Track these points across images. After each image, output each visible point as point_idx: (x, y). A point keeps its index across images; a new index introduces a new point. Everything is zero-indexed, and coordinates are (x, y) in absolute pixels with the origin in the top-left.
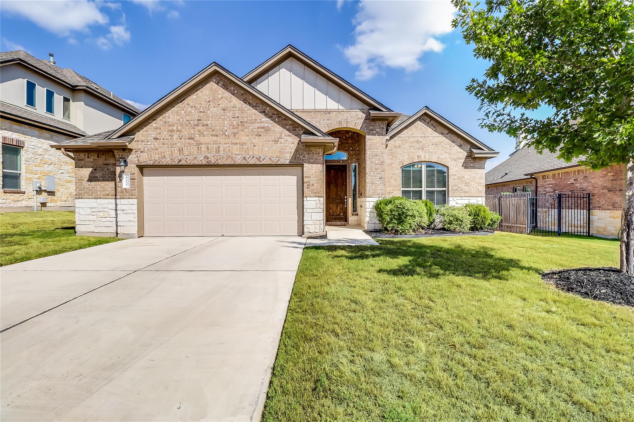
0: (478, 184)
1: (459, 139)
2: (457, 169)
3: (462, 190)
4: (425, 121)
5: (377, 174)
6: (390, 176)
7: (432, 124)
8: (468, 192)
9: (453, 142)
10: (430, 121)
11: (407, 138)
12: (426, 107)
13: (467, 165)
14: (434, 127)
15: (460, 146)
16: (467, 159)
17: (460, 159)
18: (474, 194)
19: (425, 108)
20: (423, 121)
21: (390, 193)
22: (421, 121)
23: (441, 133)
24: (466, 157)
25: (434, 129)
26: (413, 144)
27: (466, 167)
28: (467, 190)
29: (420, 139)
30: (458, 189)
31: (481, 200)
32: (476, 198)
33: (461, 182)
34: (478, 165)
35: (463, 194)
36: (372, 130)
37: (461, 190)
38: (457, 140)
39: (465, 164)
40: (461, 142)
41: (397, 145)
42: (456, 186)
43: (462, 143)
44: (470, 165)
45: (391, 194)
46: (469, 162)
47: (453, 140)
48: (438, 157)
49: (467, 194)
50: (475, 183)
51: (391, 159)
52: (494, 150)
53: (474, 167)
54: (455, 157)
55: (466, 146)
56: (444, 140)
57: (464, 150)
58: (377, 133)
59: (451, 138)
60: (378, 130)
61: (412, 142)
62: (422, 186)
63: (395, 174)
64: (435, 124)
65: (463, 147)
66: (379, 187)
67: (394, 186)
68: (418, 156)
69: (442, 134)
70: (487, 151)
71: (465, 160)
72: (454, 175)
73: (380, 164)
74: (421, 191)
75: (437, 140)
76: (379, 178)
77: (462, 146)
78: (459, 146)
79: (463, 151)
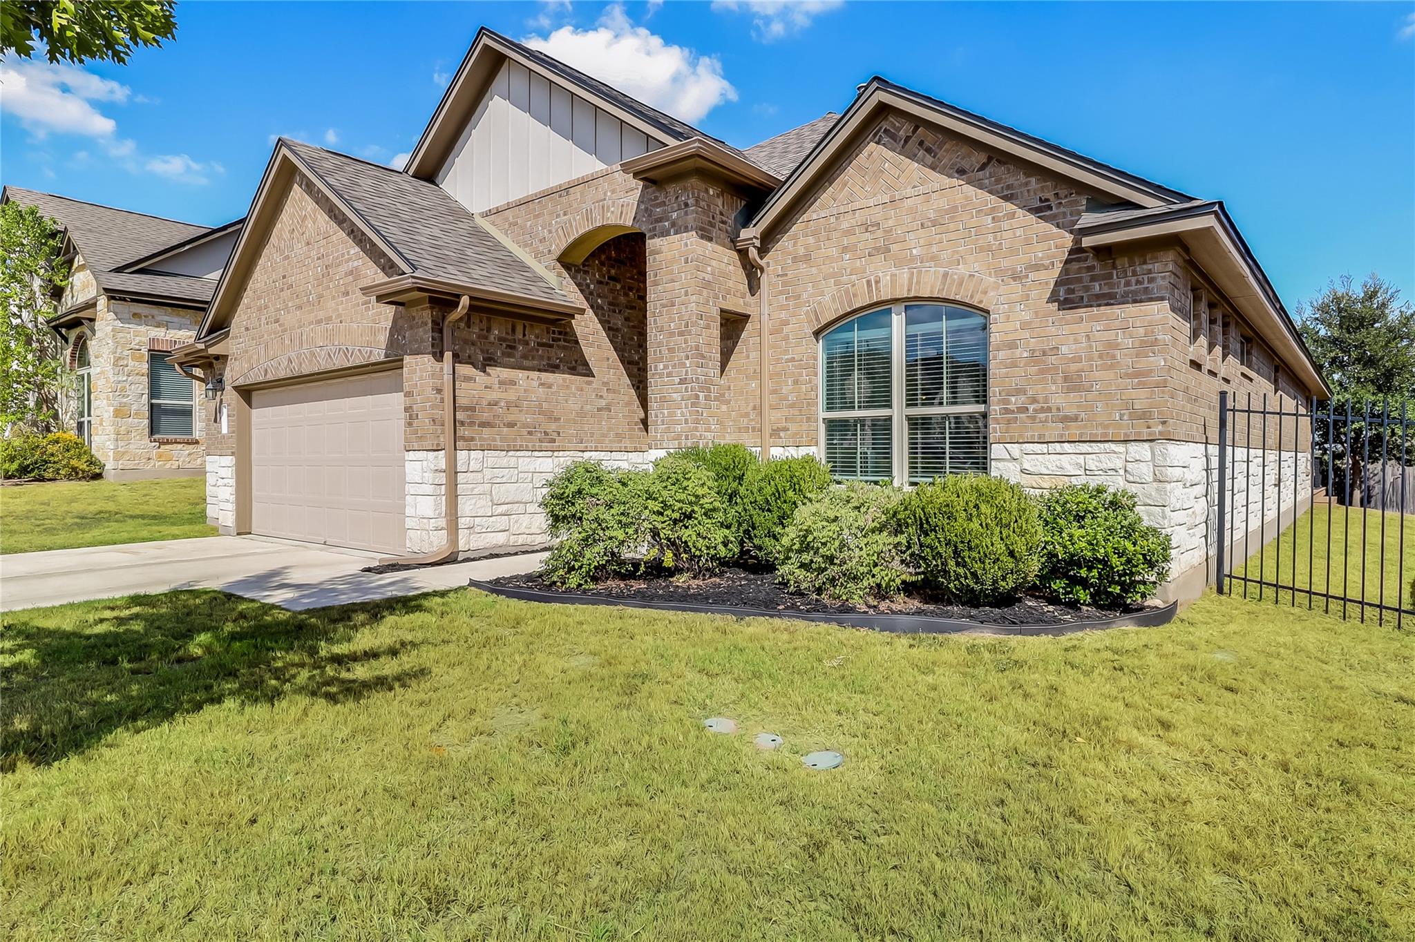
0: (1128, 376)
1: (1033, 180)
2: (1027, 316)
3: (1049, 409)
4: (893, 137)
5: (674, 366)
6: (779, 368)
7: (921, 143)
8: (1075, 419)
9: (1007, 198)
10: (914, 132)
11: (833, 219)
12: (876, 78)
13: (1072, 291)
14: (928, 150)
15: (1041, 210)
16: (1075, 266)
17: (1036, 268)
18: (1107, 427)
19: (875, 85)
20: (886, 139)
21: (779, 430)
22: (878, 143)
23: (958, 172)
24: (1071, 252)
25: (929, 159)
26: (853, 239)
27: (1066, 301)
28: (1072, 411)
29: (877, 215)
30: (1031, 407)
31: (1148, 456)
32: (1120, 448)
33: (1041, 372)
34: (1128, 284)
35: (1054, 430)
36: (660, 220)
37: (1042, 410)
38: (1027, 184)
39: (1062, 291)
40: (1042, 189)
41: (801, 251)
42: (1020, 391)
43: (1049, 195)
44: (1087, 289)
45: (782, 434)
46: (1085, 276)
47: (1009, 187)
48: (946, 275)
49: (1074, 431)
50: (1109, 375)
51: (782, 308)
52: (1192, 199)
53: (1108, 299)
54: (1018, 262)
55: (1072, 203)
56: (966, 198)
57: (1058, 226)
58: (673, 224)
59: (998, 181)
60: (675, 215)
61: (849, 232)
62: (890, 401)
63: (793, 360)
64: (930, 137)
65: (1055, 210)
66: (679, 411)
67: (792, 406)
68: (869, 282)
69: (961, 172)
70: (1154, 205)
71: (1065, 271)
72: (1012, 345)
73: (681, 334)
74: (890, 419)
75: (940, 202)
76: (677, 380)
77: (1050, 208)
78: (1035, 211)
79: (1055, 230)
